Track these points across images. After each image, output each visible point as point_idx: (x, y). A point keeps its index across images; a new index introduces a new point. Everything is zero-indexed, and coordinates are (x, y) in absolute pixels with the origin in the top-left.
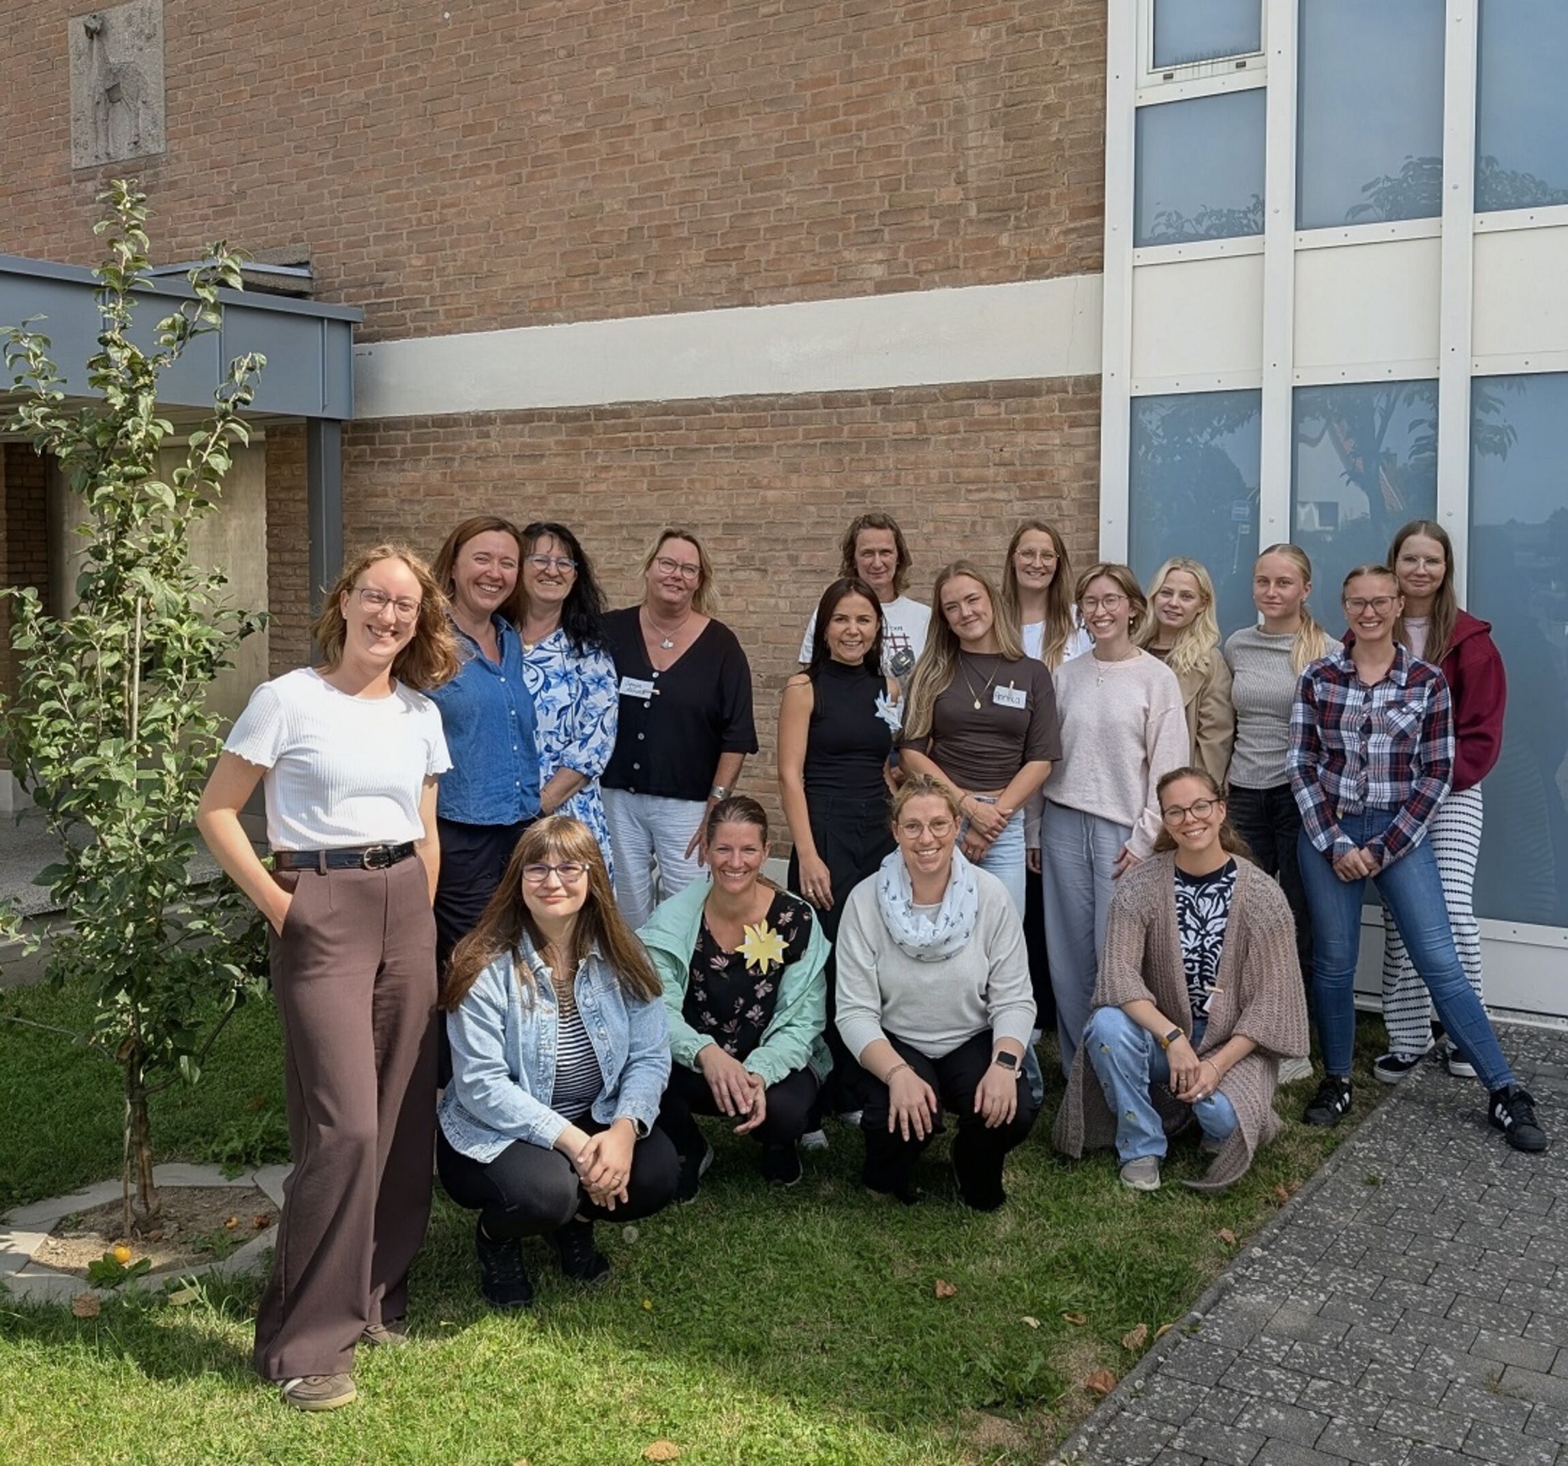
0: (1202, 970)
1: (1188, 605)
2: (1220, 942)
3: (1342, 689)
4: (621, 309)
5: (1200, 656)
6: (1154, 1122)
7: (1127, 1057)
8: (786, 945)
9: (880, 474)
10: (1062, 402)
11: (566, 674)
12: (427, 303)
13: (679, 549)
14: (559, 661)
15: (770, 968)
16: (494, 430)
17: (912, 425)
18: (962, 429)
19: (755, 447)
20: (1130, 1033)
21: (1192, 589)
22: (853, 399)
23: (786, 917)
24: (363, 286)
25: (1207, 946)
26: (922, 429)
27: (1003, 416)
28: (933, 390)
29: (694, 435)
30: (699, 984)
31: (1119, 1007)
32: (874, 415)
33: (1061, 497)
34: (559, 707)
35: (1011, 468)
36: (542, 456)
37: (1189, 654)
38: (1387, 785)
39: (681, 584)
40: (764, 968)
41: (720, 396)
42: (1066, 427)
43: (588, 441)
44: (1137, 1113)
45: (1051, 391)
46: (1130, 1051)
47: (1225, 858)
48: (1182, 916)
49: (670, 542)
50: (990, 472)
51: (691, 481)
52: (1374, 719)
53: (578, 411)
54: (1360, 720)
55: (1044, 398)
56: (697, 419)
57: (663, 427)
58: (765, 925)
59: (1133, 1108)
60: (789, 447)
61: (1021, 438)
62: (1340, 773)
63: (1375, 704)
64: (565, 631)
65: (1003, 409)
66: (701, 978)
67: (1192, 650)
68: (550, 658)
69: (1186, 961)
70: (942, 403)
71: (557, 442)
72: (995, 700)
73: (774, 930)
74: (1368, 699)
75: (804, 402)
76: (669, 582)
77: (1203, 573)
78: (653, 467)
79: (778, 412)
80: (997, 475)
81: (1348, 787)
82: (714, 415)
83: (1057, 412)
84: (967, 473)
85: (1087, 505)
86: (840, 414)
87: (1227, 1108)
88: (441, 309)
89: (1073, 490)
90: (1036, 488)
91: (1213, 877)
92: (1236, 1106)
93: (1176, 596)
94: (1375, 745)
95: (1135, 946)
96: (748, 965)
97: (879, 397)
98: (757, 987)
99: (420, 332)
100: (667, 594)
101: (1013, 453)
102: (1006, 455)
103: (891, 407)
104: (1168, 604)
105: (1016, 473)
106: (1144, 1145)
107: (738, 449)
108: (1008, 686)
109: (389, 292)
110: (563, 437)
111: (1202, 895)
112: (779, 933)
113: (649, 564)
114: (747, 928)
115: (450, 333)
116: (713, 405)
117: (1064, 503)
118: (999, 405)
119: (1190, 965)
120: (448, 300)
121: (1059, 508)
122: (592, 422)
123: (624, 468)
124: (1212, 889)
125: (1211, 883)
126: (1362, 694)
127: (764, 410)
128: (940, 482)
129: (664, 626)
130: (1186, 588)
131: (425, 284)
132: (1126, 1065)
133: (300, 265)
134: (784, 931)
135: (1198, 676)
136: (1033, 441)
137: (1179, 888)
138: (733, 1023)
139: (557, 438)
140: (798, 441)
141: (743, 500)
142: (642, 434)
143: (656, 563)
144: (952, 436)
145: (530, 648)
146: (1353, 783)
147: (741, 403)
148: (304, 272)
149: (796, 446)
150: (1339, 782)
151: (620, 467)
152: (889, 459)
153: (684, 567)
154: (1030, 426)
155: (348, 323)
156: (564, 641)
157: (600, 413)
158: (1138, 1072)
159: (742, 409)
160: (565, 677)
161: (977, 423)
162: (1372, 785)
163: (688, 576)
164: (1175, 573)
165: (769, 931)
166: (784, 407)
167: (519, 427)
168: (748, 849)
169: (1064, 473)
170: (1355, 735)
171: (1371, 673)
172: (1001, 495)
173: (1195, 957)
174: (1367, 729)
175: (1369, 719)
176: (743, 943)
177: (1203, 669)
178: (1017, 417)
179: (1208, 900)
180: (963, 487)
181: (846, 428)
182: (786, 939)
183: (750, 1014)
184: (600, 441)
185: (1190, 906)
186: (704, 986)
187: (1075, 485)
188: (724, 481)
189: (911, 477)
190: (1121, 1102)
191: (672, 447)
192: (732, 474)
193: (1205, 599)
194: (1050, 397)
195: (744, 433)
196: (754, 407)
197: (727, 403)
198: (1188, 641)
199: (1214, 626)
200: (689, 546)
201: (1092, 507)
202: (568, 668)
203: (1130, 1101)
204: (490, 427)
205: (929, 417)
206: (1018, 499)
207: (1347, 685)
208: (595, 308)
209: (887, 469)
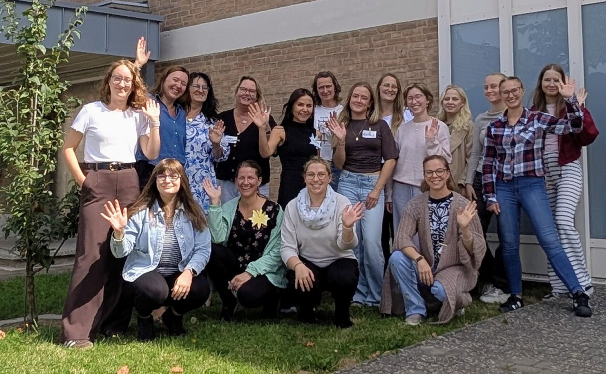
0: (440, 238)
1: (456, 103)
2: (446, 226)
3: (503, 129)
4: (259, 8)
5: (464, 124)
6: (419, 299)
7: (403, 270)
8: (269, 219)
9: (355, 66)
10: (424, 30)
11: (205, 130)
12: (189, 12)
13: (248, 84)
14: (202, 126)
15: (261, 227)
16: (212, 61)
17: (367, 44)
18: (386, 44)
19: (308, 59)
20: (404, 260)
21: (457, 96)
22: (345, 36)
23: (270, 208)
24: (166, 9)
25: (441, 228)
26: (371, 46)
27: (402, 37)
28: (374, 29)
29: (285, 56)
30: (234, 231)
31: (401, 250)
32: (353, 41)
33: (425, 69)
34: (202, 142)
35: (405, 58)
36: (229, 70)
37: (459, 123)
38: (522, 165)
39: (249, 98)
40: (259, 227)
41: (295, 39)
42: (426, 39)
43: (246, 62)
44: (410, 294)
45: (420, 25)
46: (405, 268)
47: (449, 192)
48: (431, 216)
49: (244, 81)
50: (397, 61)
51: (285, 75)
52: (516, 139)
53: (243, 51)
54: (510, 140)
55: (417, 29)
56: (286, 50)
57: (275, 53)
58: (261, 211)
59: (408, 292)
60: (321, 57)
61: (409, 46)
62: (503, 164)
63: (515, 133)
64: (204, 114)
65: (402, 34)
66: (235, 229)
67: (461, 122)
68: (198, 124)
69: (432, 235)
70: (379, 34)
71: (236, 64)
72: (363, 136)
73: (265, 212)
74: (513, 131)
75: (326, 39)
76: (244, 96)
77: (461, 90)
78: (270, 71)
79: (317, 44)
80: (400, 62)
81: (507, 169)
82: (293, 47)
83: (422, 34)
84: (389, 62)
85: (435, 71)
86: (340, 43)
87: (442, 289)
88: (194, 15)
89: (429, 66)
90: (415, 66)
91: (443, 200)
92: (445, 288)
93: (451, 99)
94: (518, 148)
95: (410, 227)
96: (253, 225)
97: (355, 34)
98: (256, 234)
99: (187, 25)
100: (243, 102)
101: (406, 52)
102: (403, 53)
103: (359, 37)
104: (448, 104)
105: (407, 60)
106: (414, 309)
107: (302, 60)
108: (368, 130)
109: (176, 10)
110: (237, 62)
111: (439, 207)
112: (266, 214)
113: (237, 91)
114: (254, 211)
115: (197, 24)
116: (292, 43)
117: (426, 71)
118: (400, 33)
119: (435, 236)
120: (196, 11)
121: (424, 73)
122: (248, 54)
123: (259, 72)
124: (443, 205)
125: (442, 202)
126: (511, 130)
127: (312, 43)
128: (378, 67)
129: (243, 115)
130: (454, 96)
131: (189, 5)
132: (404, 274)
133: (144, 3)
134: (269, 214)
135: (464, 132)
136: (413, 47)
137: (430, 205)
138: (248, 246)
139: (235, 62)
140: (325, 55)
141: (303, 81)
142: (266, 57)
143: (239, 90)
144: (382, 47)
145: (191, 120)
146: (509, 166)
147: (303, 41)
148: (145, 5)
149: (324, 57)
150: (503, 167)
151: (258, 72)
152: (359, 59)
153: (250, 91)
154: (412, 40)
155: (158, 22)
156: (204, 118)
157: (250, 50)
158: (410, 277)
159: (303, 44)
160: (205, 131)
161: (392, 41)
162: (515, 166)
163: (252, 94)
164: (449, 91)
165: (263, 213)
166: (320, 41)
167: (221, 59)
168: (250, 177)
169: (426, 59)
170: (509, 147)
171: (513, 121)
172: (402, 70)
173: (437, 233)
174: (513, 144)
175: (513, 140)
176: (252, 216)
177: (466, 128)
178: (407, 37)
179: (441, 209)
180: (387, 68)
181: (342, 48)
182: (269, 217)
183: (254, 244)
184: (250, 62)
185: (434, 212)
186: (236, 232)
187: (431, 63)
188: (296, 74)
189: (367, 65)
190: (403, 289)
191: (277, 62)
192: (299, 71)
193: (464, 101)
194: (420, 28)
195: (304, 54)
196: (308, 43)
197: (298, 42)
198: (458, 118)
199: (469, 111)
200: (252, 82)
201: (436, 72)
202: (206, 128)
203: (407, 289)
204: (211, 60)
205: (374, 40)
206: (409, 71)
207: (504, 128)
208: (250, 9)
209: (358, 63)
